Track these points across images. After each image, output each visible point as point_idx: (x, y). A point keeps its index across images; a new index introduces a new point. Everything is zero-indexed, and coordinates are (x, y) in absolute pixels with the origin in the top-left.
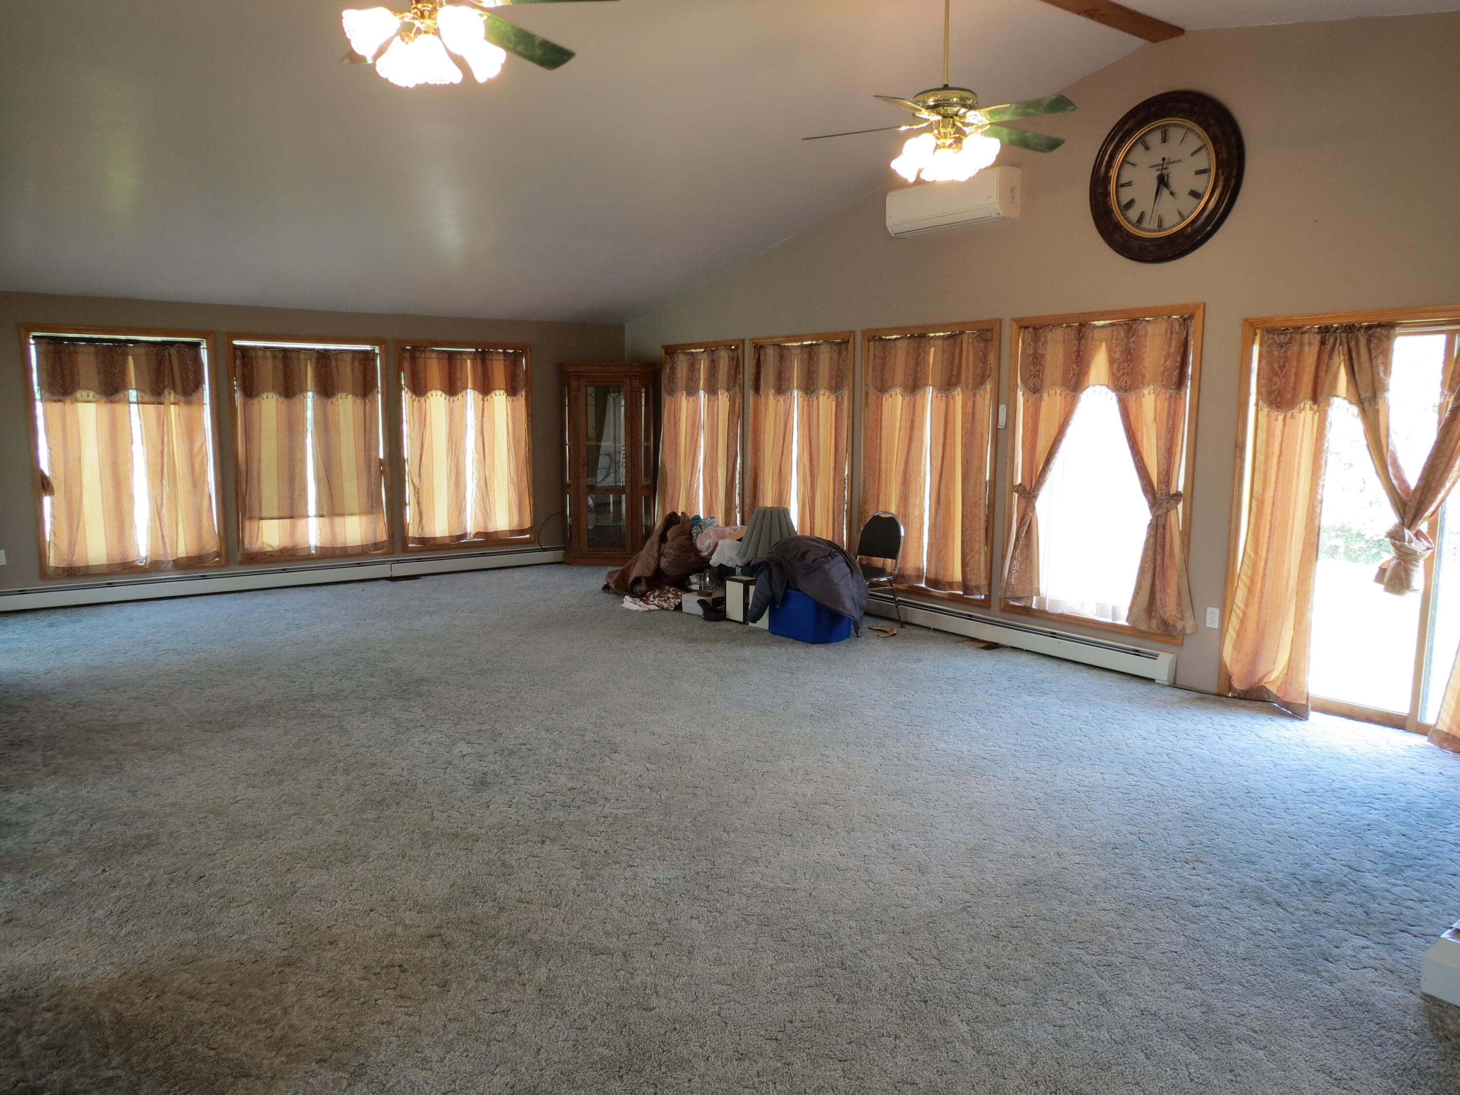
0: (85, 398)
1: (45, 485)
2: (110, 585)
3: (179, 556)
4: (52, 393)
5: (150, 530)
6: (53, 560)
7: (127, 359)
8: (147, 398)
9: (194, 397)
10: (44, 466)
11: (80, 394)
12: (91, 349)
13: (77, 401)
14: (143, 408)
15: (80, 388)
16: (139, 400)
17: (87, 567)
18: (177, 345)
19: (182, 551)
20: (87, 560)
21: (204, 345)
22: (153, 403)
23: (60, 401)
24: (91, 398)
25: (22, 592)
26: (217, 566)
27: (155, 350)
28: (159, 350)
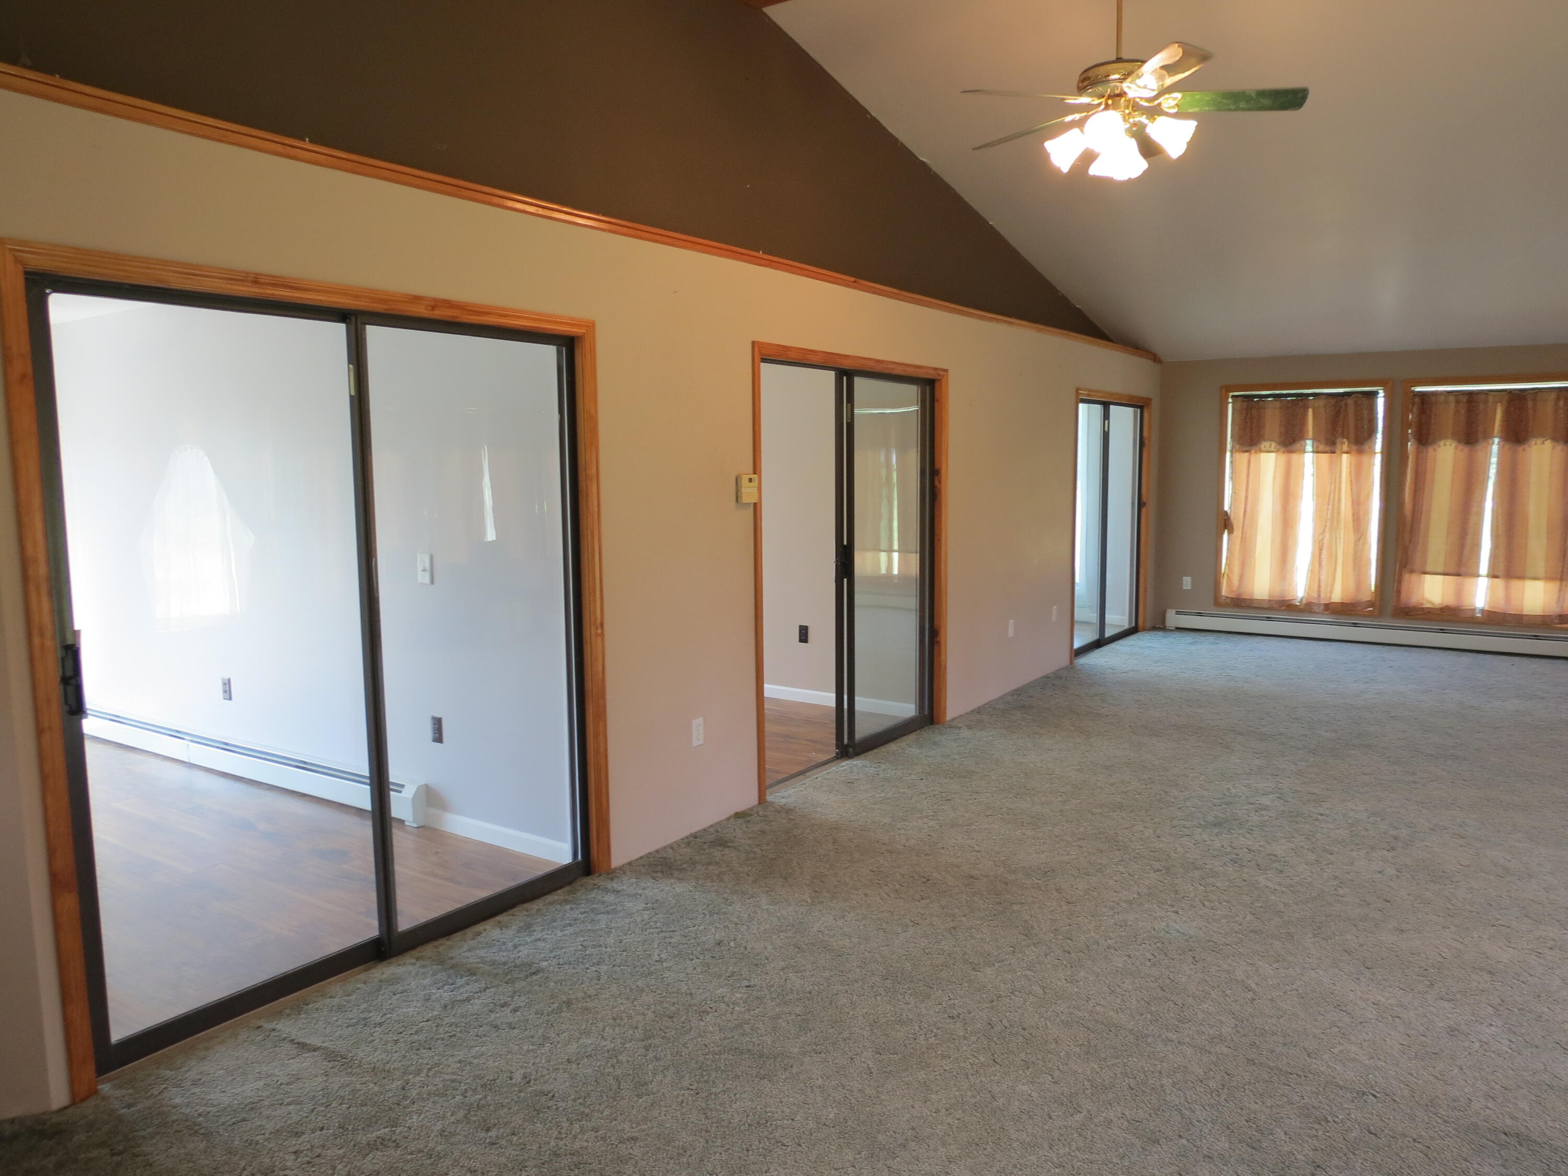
0: (1268, 448)
1: (1226, 523)
2: (1268, 619)
3: (1332, 601)
4: (1241, 444)
5: (1309, 572)
6: (1224, 592)
7: (1308, 412)
8: (1322, 447)
9: (1366, 447)
10: (1226, 508)
11: (1265, 445)
12: (1278, 404)
13: (1261, 451)
14: (1317, 456)
15: (1265, 440)
16: (1315, 449)
17: (1251, 600)
18: (1354, 396)
19: (1337, 596)
20: (1253, 593)
21: (1381, 394)
22: (1326, 452)
23: (1247, 451)
24: (1272, 449)
25: (1200, 614)
26: (1370, 615)
27: (1332, 401)
28: (1337, 402)
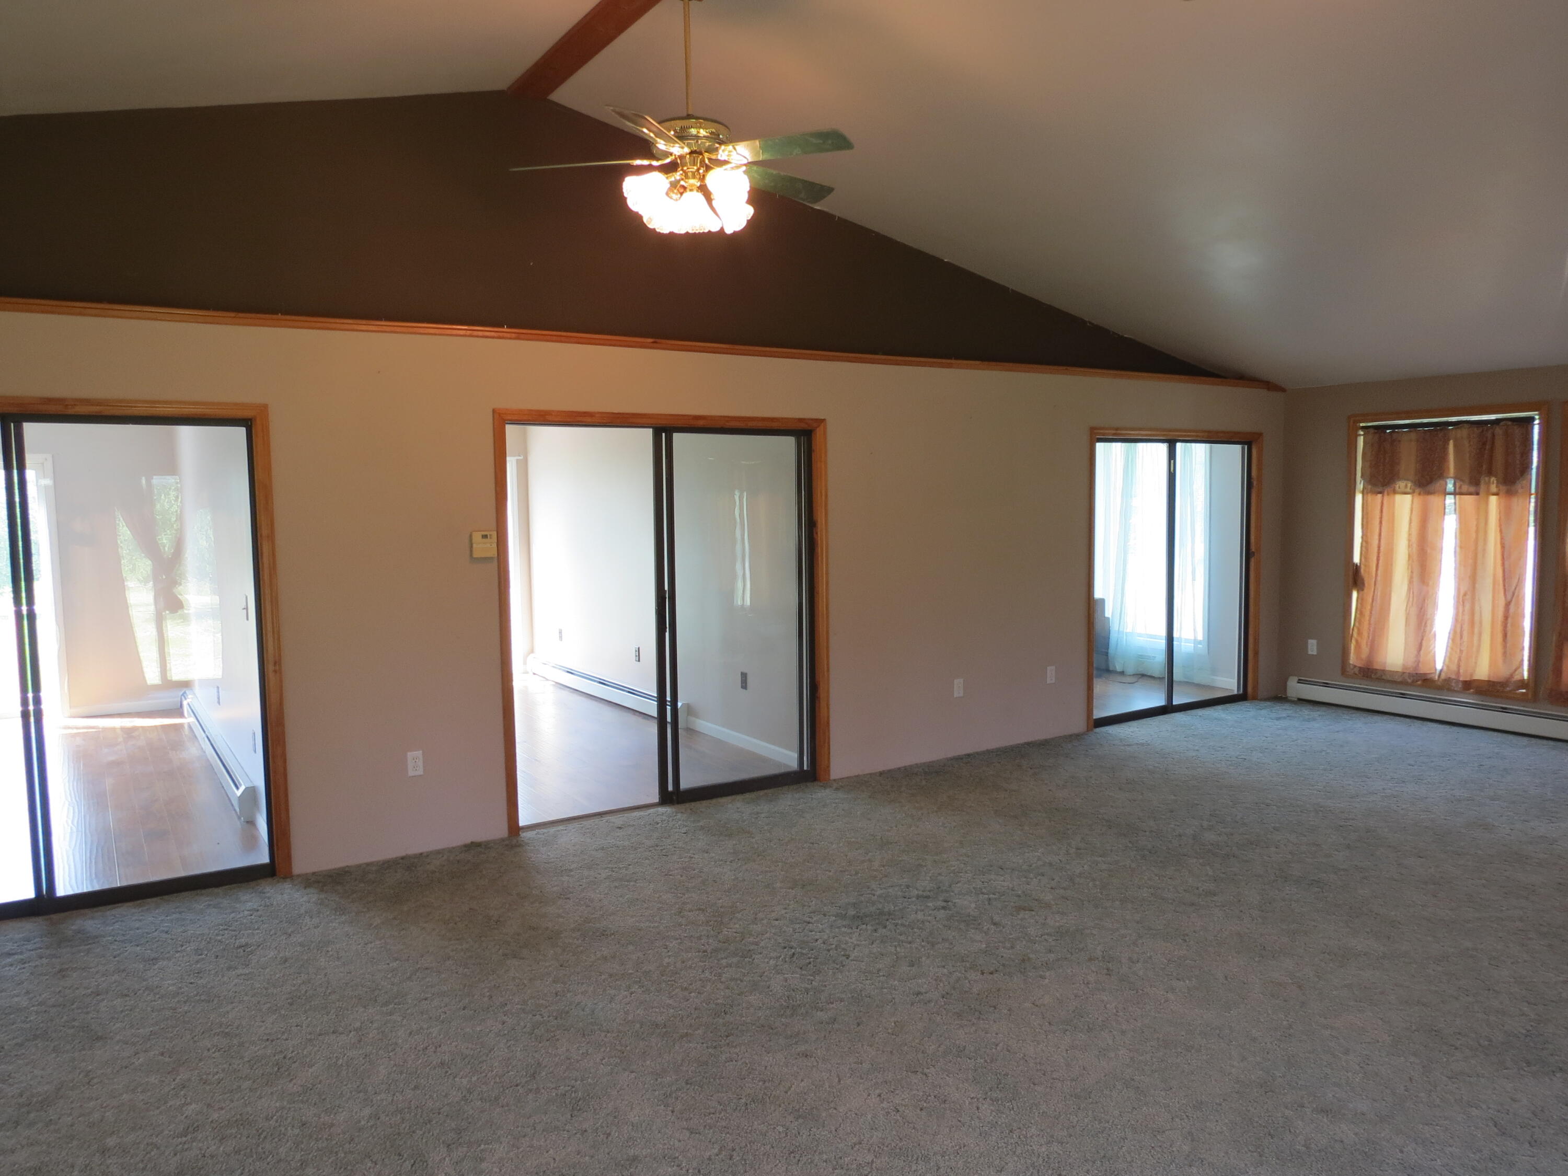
0: (1403, 489)
1: (1355, 578)
2: (1403, 696)
3: (1476, 677)
4: (1374, 485)
5: (1450, 641)
6: (1353, 659)
7: (1448, 444)
8: (1465, 488)
9: (1518, 486)
10: (1357, 559)
11: (1401, 485)
12: (1413, 436)
13: (1395, 492)
14: (1460, 499)
15: (1399, 479)
16: (1457, 490)
17: (1383, 671)
18: (1502, 423)
19: (1483, 670)
20: (1385, 663)
21: (1537, 420)
22: (1470, 494)
23: (1380, 493)
24: (1408, 490)
25: (1326, 685)
26: (1523, 699)
27: (1477, 431)
28: (1483, 431)
